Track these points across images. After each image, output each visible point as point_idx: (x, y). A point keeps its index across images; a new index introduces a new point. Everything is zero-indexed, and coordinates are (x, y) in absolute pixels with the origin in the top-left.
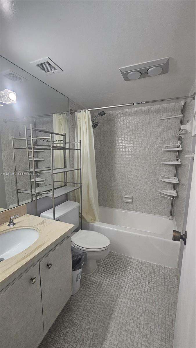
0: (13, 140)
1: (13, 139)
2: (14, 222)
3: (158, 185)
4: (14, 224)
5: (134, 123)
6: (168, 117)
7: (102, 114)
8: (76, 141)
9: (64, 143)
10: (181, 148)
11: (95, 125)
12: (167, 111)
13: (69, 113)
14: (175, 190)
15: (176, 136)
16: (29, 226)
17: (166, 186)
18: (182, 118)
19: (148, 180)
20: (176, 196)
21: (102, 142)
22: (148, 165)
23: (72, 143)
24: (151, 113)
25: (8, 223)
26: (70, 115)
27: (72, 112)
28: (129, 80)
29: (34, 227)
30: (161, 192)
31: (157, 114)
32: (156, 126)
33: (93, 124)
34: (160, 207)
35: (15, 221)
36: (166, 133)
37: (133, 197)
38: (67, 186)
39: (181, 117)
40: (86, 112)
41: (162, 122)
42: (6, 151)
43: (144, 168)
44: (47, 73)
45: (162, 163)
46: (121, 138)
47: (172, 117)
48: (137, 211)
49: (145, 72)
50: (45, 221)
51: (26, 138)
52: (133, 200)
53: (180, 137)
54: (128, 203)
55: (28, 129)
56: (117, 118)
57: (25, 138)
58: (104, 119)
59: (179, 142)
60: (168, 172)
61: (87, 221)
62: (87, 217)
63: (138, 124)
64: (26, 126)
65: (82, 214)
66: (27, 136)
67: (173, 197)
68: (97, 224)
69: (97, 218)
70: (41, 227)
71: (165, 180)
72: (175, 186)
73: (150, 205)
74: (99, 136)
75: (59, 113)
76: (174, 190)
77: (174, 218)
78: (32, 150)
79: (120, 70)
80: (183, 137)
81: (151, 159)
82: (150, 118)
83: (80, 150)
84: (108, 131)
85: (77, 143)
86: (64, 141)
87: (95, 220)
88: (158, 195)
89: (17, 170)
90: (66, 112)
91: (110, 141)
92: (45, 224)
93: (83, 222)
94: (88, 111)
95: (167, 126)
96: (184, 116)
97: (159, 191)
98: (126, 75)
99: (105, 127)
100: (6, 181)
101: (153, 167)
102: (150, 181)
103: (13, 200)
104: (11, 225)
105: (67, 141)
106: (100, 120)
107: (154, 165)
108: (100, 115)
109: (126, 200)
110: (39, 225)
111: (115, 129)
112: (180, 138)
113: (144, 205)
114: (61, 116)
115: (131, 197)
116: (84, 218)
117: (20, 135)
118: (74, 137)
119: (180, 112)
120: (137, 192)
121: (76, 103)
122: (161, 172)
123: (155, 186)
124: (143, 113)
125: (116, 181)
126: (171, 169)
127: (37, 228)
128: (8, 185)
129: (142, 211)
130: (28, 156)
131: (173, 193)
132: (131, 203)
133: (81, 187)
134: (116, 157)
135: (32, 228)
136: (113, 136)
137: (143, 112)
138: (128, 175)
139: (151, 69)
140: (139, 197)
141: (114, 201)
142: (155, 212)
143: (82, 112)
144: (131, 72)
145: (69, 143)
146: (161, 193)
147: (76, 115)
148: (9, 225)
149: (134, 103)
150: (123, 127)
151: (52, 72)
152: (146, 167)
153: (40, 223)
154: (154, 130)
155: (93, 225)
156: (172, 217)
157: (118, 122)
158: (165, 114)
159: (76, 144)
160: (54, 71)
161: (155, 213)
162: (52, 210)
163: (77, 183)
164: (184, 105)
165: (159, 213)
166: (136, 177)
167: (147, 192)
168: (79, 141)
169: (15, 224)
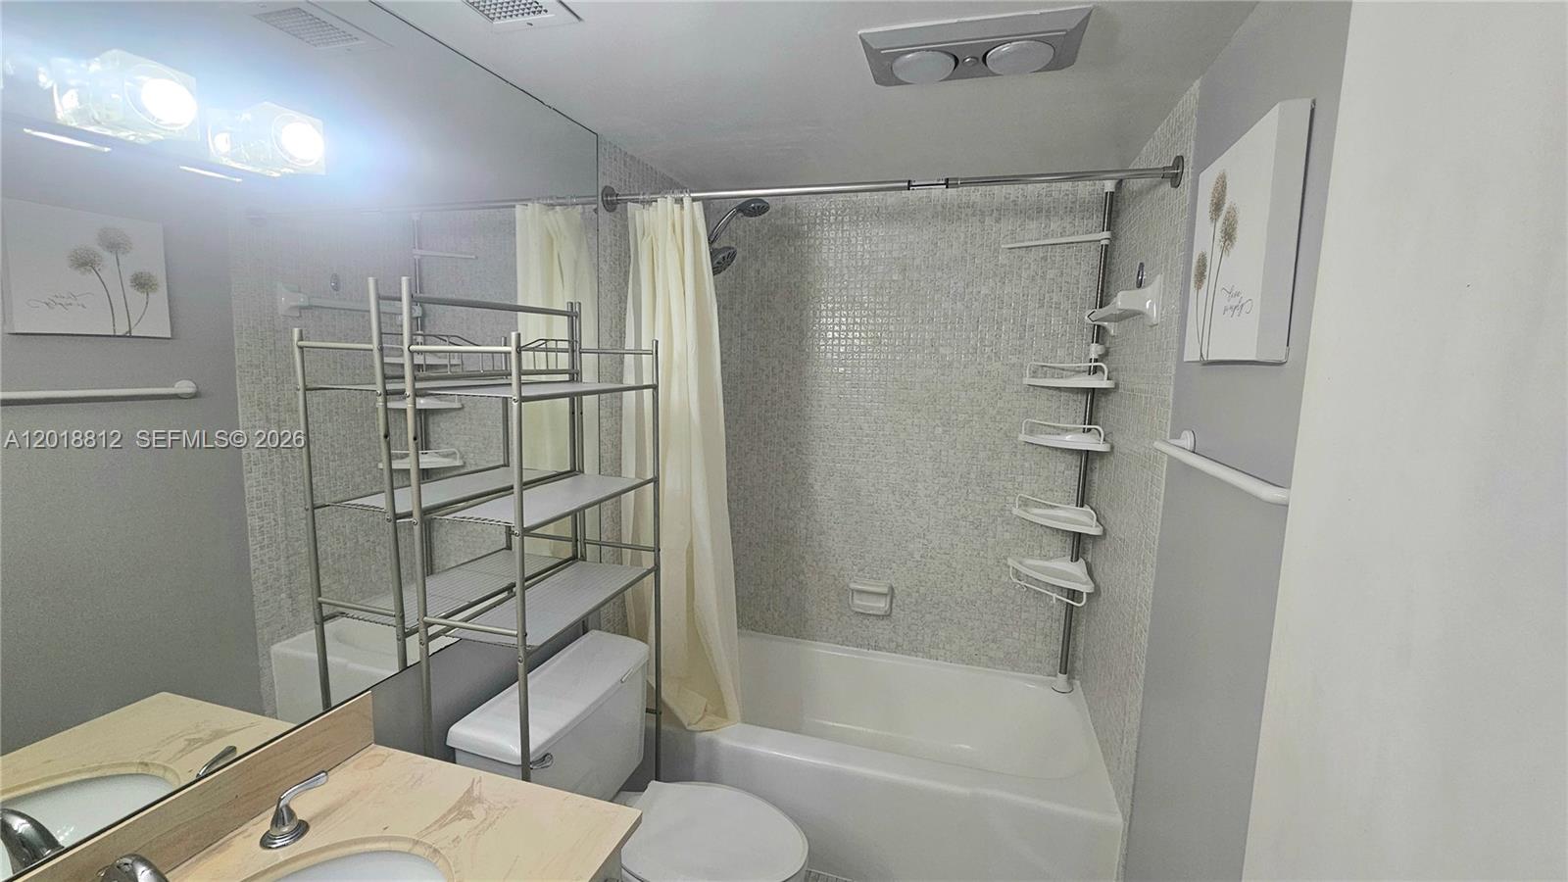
0: (301, 348)
1: (301, 343)
2: (300, 817)
3: (1007, 536)
4: (302, 828)
5: (895, 254)
6: (1046, 236)
7: (754, 208)
8: (630, 344)
9: (573, 351)
10: (1108, 379)
11: (722, 261)
12: (1040, 210)
13: (600, 203)
14: (1081, 560)
15: (1082, 320)
16: (387, 833)
17: (1041, 541)
18: (1107, 246)
19: (963, 510)
20: (1087, 593)
21: (751, 335)
22: (959, 446)
23: (613, 352)
24: (974, 215)
25: (263, 824)
26: (602, 211)
27: (612, 201)
28: (901, 83)
29: (416, 843)
30: (1018, 566)
31: (997, 222)
32: (995, 275)
33: (713, 254)
34: (1016, 635)
35: (304, 805)
36: (1039, 307)
37: (892, 589)
38: (584, 559)
39: (1104, 242)
40: (682, 208)
41: (1021, 258)
42: (258, 367)
43: (944, 459)
44: (497, 22)
45: (1022, 437)
46: (837, 320)
47: (1064, 240)
48: (914, 651)
49: (977, 59)
50: (476, 793)
51: (375, 345)
52: (891, 602)
53: (1099, 326)
54: (870, 615)
55: (388, 298)
56: (818, 227)
57: (371, 342)
58: (758, 231)
59: (1095, 350)
60: (1047, 478)
61: (686, 724)
62: (685, 704)
63: (917, 262)
64: (376, 282)
65: (663, 694)
66: (381, 334)
67: (1074, 594)
68: (732, 737)
69: (733, 706)
70: (457, 840)
71: (1036, 515)
72: (1079, 545)
73: (970, 624)
74: (737, 306)
75: (543, 198)
76: (1075, 558)
77: (1078, 683)
78: (408, 404)
79: (863, 41)
80: (1112, 328)
81: (975, 418)
82: (966, 237)
83: (655, 387)
84: (776, 286)
85: (638, 353)
86: (572, 341)
87: (721, 712)
88: (1004, 579)
89: (319, 502)
90: (584, 200)
91: (789, 328)
92: (478, 812)
93: (664, 727)
94: (694, 200)
95: (1043, 278)
96: (1114, 238)
97: (1010, 562)
98: (884, 65)
99: (764, 264)
100: (253, 522)
101: (982, 455)
102: (971, 518)
103: (295, 612)
104: (283, 836)
105: (588, 340)
106: (740, 233)
107: (985, 447)
108: (746, 214)
109: (860, 603)
110: (442, 822)
111: (811, 278)
112: (1099, 334)
113: (942, 625)
114: (558, 216)
115: (885, 590)
116: (670, 711)
117: (336, 288)
118: (622, 319)
119: (1097, 219)
120: (910, 564)
121: (632, 157)
122: (1020, 478)
123: (991, 541)
124: (935, 215)
125: (813, 514)
126: (1061, 467)
127: (435, 850)
128: (266, 542)
129: (933, 652)
130: (382, 434)
131: (1073, 574)
132: (887, 616)
133: (656, 569)
134: (815, 403)
135: (405, 847)
136: (801, 307)
137: (940, 209)
138: (872, 489)
139: (1005, 48)
140: (922, 589)
141: (807, 606)
142: (991, 654)
143: (665, 204)
144: (913, 51)
145: (599, 352)
146: (1017, 573)
147: (634, 218)
148: (266, 842)
149: (909, 181)
150: (845, 271)
151: (520, 19)
152: (952, 452)
153: (450, 811)
154: (984, 291)
155: (711, 743)
156: (1069, 679)
157: (825, 249)
158: (1033, 225)
159: (629, 359)
160: (532, 18)
161: (992, 662)
162: (512, 694)
163: (636, 548)
164: (1113, 190)
165: (1011, 662)
166: (906, 499)
167: (959, 566)
168: (646, 345)
169: (307, 827)
